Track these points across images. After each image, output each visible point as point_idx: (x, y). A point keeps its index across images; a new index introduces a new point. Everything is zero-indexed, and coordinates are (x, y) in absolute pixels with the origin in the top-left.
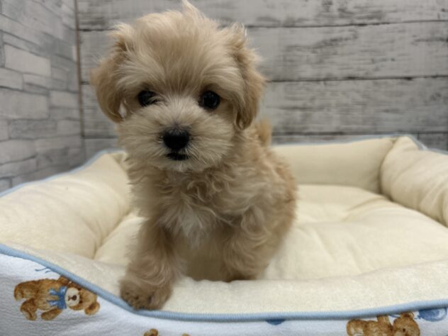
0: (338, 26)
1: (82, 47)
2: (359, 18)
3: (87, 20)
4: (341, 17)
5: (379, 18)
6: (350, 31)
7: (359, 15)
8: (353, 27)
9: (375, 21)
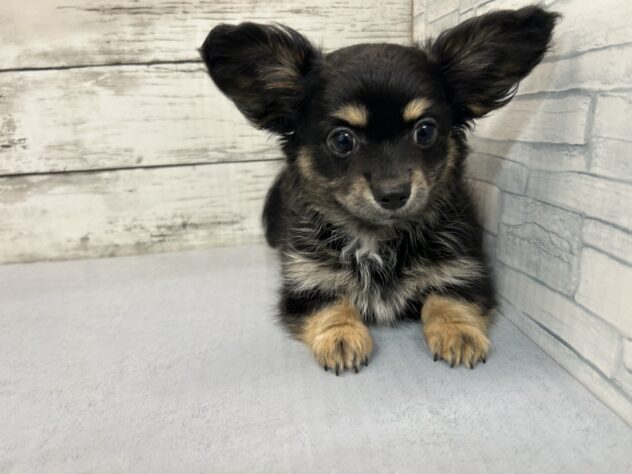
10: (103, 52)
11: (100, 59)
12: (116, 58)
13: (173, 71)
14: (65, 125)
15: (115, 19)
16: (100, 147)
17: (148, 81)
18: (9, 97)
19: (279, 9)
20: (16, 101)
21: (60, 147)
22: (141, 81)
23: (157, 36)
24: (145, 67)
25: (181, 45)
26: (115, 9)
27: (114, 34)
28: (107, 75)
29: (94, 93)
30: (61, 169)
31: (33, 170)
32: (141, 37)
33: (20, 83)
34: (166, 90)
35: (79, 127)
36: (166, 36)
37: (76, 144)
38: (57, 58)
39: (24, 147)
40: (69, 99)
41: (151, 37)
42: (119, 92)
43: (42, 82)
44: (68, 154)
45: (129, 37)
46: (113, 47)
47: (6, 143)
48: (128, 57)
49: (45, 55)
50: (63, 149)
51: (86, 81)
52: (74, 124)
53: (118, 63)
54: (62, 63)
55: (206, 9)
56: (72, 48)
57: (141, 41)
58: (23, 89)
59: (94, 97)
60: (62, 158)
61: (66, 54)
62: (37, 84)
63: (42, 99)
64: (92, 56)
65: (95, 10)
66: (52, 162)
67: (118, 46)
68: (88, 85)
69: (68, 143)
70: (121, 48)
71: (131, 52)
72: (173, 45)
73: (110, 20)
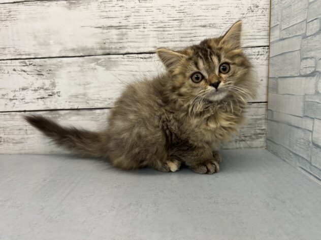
10: (101, 48)
11: (100, 52)
12: (108, 51)
13: (136, 58)
14: (80, 85)
15: (109, 32)
16: (96, 97)
17: (123, 63)
18: (54, 71)
19: (194, 25)
20: (57, 73)
21: (76, 96)
22: (119, 63)
23: (129, 40)
24: (122, 56)
25: (141, 45)
26: (109, 27)
27: (108, 39)
28: (103, 60)
29: (95, 69)
30: (76, 108)
31: (62, 108)
32: (121, 41)
33: (60, 64)
34: (132, 68)
35: (87, 86)
36: (134, 40)
37: (84, 95)
38: (79, 52)
39: (59, 96)
40: (83, 72)
41: (126, 40)
42: (108, 68)
43: (71, 63)
44: (80, 100)
45: (115, 41)
46: (107, 46)
47: (51, 94)
48: (114, 51)
49: (73, 50)
50: (78, 97)
51: (92, 63)
52: (84, 85)
53: (109, 54)
54: (81, 54)
55: (155, 26)
56: (87, 46)
57: (121, 43)
58: (61, 67)
59: (95, 71)
60: (77, 102)
61: (83, 49)
62: (68, 64)
63: (70, 72)
64: (96, 50)
65: (99, 27)
66: (71, 104)
67: (109, 45)
68: (93, 65)
69: (80, 94)
70: (110, 46)
71: (116, 48)
72: (137, 45)
73: (106, 33)
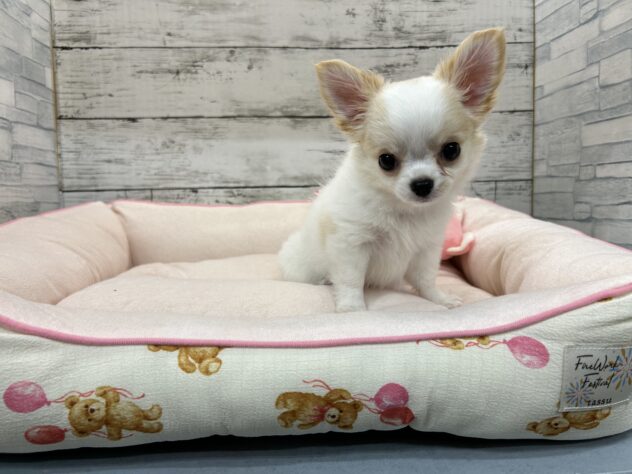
0: (393, 48)
1: (59, 70)
2: (419, 40)
3: (66, 36)
4: (398, 38)
5: (444, 40)
6: (409, 54)
7: (419, 36)
8: (412, 50)
9: (439, 43)
